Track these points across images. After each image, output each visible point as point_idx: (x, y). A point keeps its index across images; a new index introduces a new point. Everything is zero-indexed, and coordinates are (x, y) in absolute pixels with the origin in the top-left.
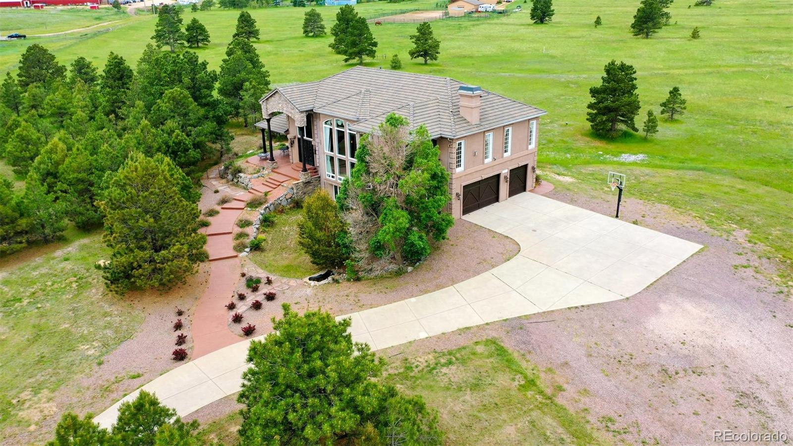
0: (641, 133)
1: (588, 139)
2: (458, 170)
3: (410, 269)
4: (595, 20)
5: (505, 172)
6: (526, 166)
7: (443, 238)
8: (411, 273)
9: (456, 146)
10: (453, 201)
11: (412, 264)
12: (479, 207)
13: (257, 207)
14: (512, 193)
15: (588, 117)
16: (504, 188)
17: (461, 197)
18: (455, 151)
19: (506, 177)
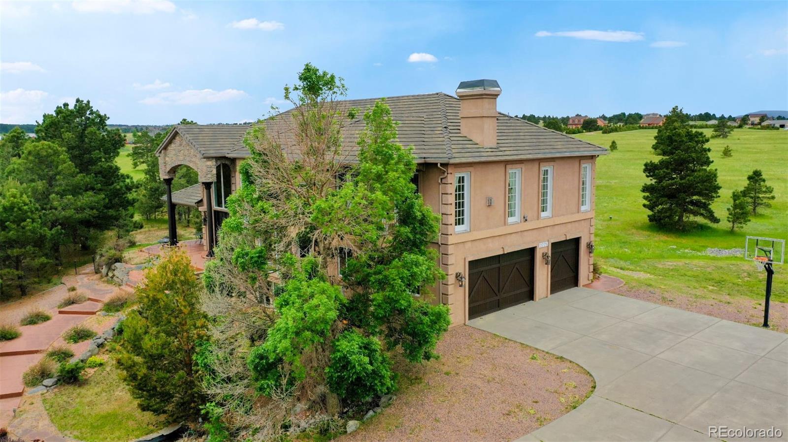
0: (725, 224)
2: (459, 228)
3: (352, 425)
4: (611, 144)
5: (543, 247)
6: (577, 241)
8: (355, 433)
9: (452, 179)
10: (451, 289)
11: (359, 415)
12: (498, 305)
13: (118, 311)
14: (557, 286)
16: (543, 275)
17: (466, 282)
18: (451, 189)
19: (544, 255)
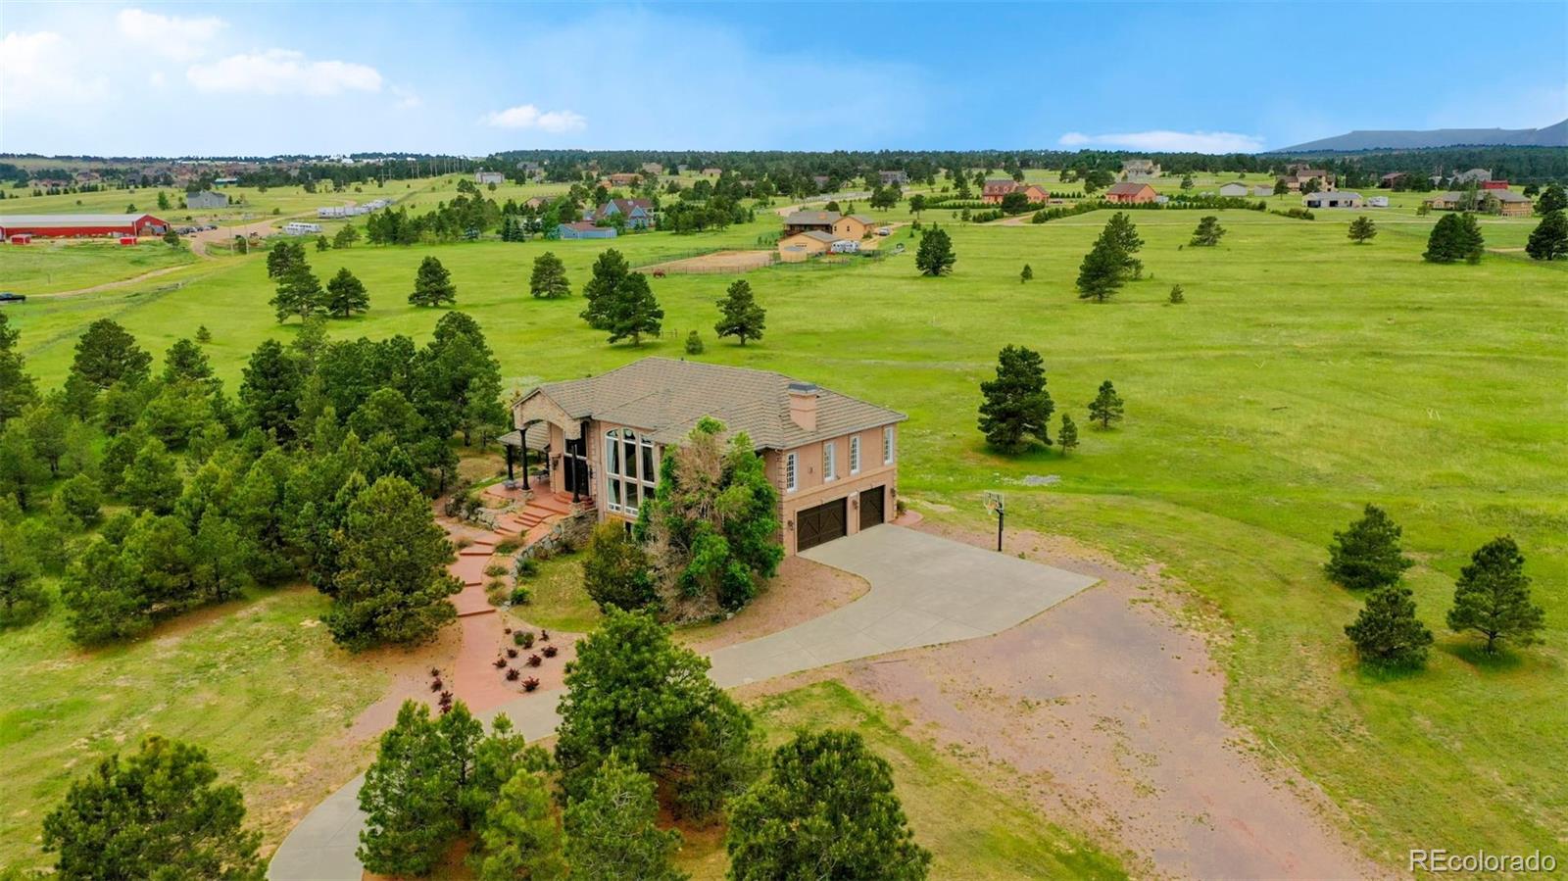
0: (1056, 447)
1: (982, 456)
2: (790, 490)
3: (730, 615)
4: (1022, 270)
5: (853, 495)
6: (882, 488)
7: (772, 576)
8: (732, 619)
9: (785, 459)
10: (785, 532)
11: (733, 609)
12: (820, 541)
13: (510, 552)
14: (865, 523)
15: (979, 424)
16: (853, 517)
17: (795, 526)
18: (784, 465)
19: (854, 503)
